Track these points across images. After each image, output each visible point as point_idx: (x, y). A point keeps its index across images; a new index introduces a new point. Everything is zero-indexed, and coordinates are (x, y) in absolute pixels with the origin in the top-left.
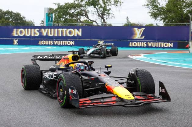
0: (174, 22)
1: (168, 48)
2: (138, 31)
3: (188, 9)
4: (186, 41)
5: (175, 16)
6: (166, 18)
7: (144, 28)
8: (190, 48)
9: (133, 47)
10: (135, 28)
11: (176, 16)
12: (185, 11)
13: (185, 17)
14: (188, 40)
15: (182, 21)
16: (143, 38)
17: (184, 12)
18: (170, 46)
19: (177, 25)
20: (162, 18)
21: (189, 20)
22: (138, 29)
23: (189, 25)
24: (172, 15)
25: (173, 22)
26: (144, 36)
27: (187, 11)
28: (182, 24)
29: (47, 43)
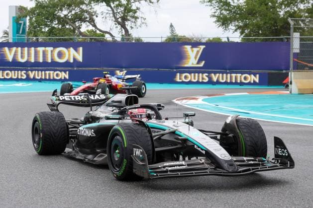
0: (262, 34)
1: (249, 84)
2: (193, 51)
3: (288, 9)
4: (284, 71)
5: (262, 22)
6: (246, 26)
7: (204, 46)
8: (291, 83)
9: (183, 83)
10: (186, 46)
11: (265, 23)
12: (282, 13)
13: (281, 25)
14: (288, 68)
15: (277, 33)
16: (202, 65)
17: (279, 15)
18: (254, 81)
19: (266, 40)
20: (237, 26)
21: (290, 30)
22: (192, 48)
23: (288, 39)
24: (257, 20)
25: (259, 35)
26: (204, 62)
27: (286, 12)
28: (277, 39)
29: (15, 75)
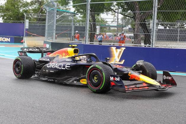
0: (12, 19)
1: (6, 42)
3: (24, 9)
4: (22, 37)
5: (12, 14)
6: (5, 15)
8: (24, 42)
11: (14, 14)
12: (21, 10)
13: (21, 15)
14: (23, 36)
15: (19, 19)
17: (20, 11)
18: (8, 41)
19: (14, 22)
20: (1, 15)
21: (24, 18)
23: (24, 22)
24: (10, 13)
25: (10, 20)
27: (23, 10)
28: (19, 22)
